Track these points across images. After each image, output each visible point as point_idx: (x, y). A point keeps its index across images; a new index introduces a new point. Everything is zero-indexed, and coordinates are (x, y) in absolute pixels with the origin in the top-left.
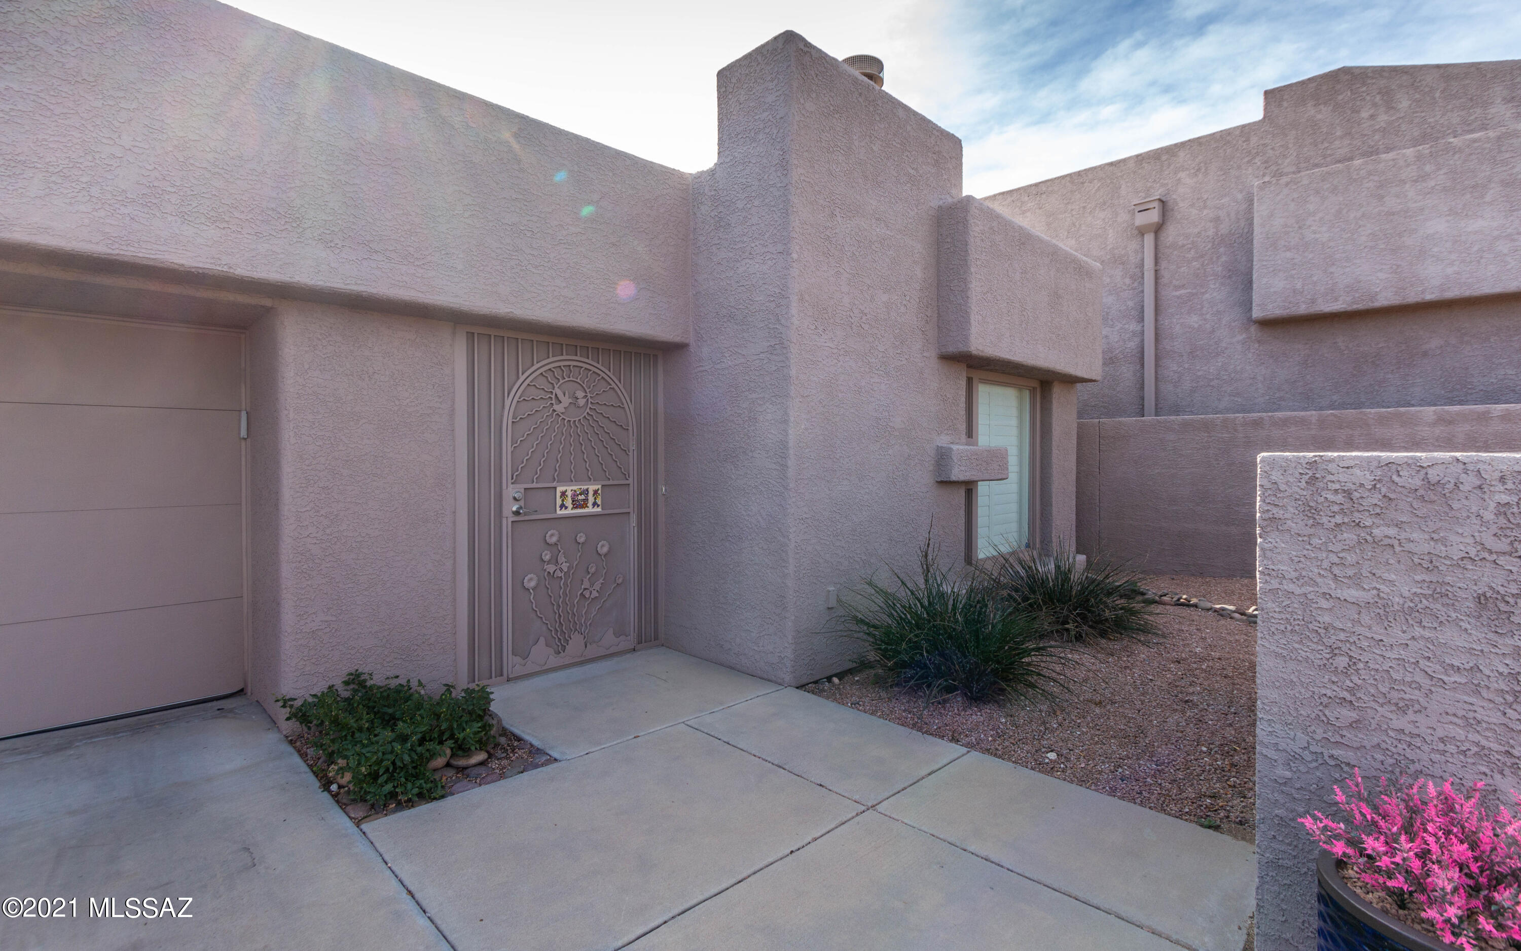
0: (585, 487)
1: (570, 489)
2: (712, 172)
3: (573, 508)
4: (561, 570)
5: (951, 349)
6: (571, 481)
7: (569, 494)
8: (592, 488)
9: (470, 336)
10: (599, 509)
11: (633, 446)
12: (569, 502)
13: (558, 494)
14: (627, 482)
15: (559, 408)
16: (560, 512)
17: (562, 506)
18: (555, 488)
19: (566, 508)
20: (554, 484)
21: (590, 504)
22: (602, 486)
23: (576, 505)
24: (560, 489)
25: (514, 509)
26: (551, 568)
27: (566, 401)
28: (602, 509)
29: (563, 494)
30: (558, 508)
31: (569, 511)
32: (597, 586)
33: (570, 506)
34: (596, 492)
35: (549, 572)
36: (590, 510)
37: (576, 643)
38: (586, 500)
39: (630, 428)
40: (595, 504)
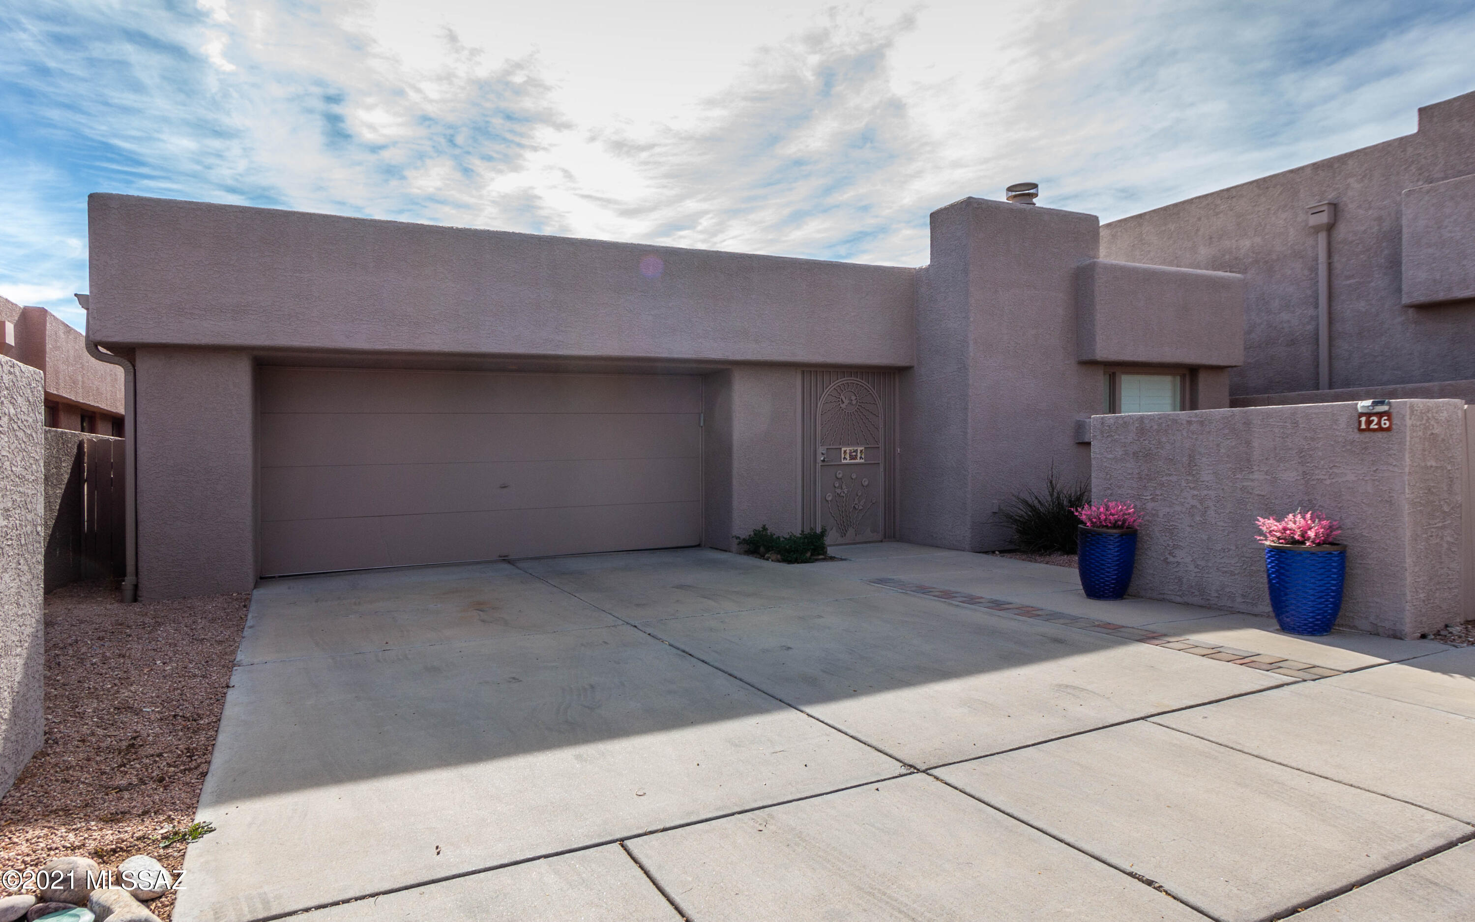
0: (856, 448)
1: (848, 449)
2: (927, 270)
3: (850, 460)
4: (844, 493)
5: (1085, 358)
6: (848, 445)
7: (848, 451)
8: (859, 449)
9: (803, 372)
10: (863, 461)
11: (881, 426)
12: (848, 456)
13: (843, 452)
14: (877, 446)
15: (843, 406)
16: (844, 461)
17: (845, 458)
18: (841, 449)
19: (846, 459)
20: (841, 446)
21: (858, 458)
22: (865, 448)
23: (852, 458)
24: (843, 449)
25: (822, 459)
26: (839, 491)
27: (846, 402)
28: (865, 461)
29: (845, 452)
30: (842, 460)
31: (848, 461)
32: (862, 503)
33: (849, 458)
34: (861, 451)
35: (838, 494)
36: (858, 461)
37: (851, 532)
38: (856, 455)
39: (880, 416)
40: (861, 458)
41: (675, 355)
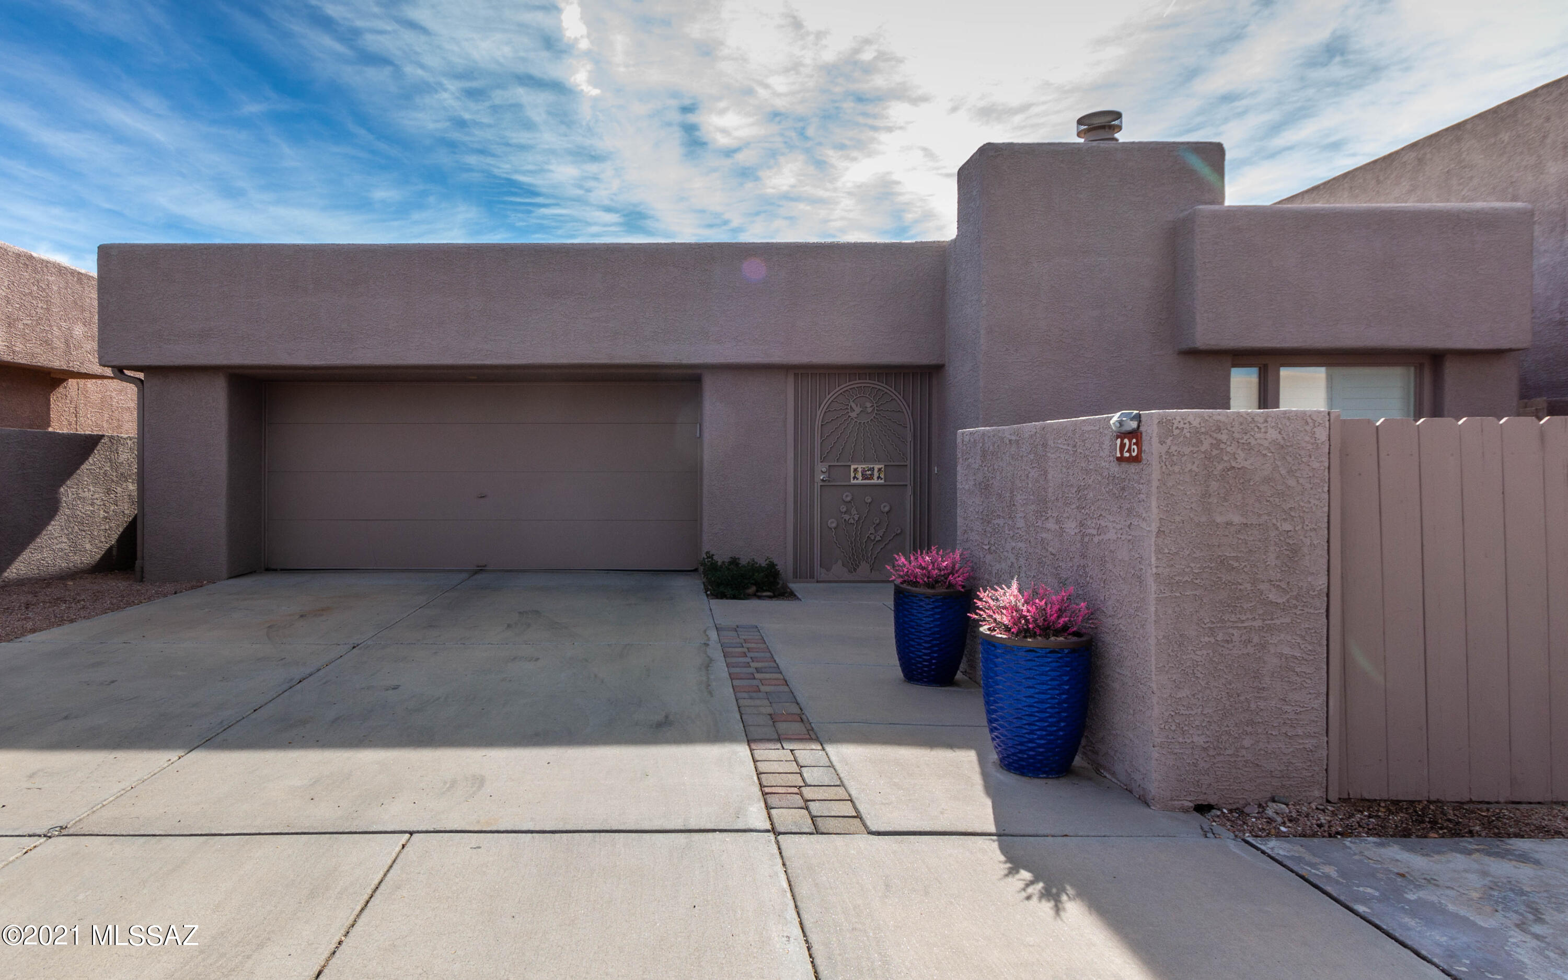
0: (872, 466)
1: (860, 468)
2: (954, 241)
3: (862, 480)
4: (853, 519)
5: (1184, 346)
6: (860, 462)
7: (860, 470)
8: (877, 467)
9: (796, 375)
10: (882, 481)
11: (909, 438)
12: (859, 475)
13: (852, 470)
14: (906, 464)
15: (853, 415)
16: (853, 482)
17: (855, 477)
18: (850, 466)
19: (857, 479)
20: (849, 464)
21: (875, 477)
22: (885, 466)
23: (865, 477)
24: (853, 467)
25: (821, 478)
26: (847, 517)
27: (858, 410)
28: (885, 481)
29: (856, 470)
30: (852, 479)
31: (860, 481)
32: (881, 533)
33: (861, 478)
34: (880, 470)
35: (845, 520)
36: (875, 481)
37: (864, 567)
38: (872, 475)
39: (908, 426)
40: (879, 478)
41: (617, 361)
